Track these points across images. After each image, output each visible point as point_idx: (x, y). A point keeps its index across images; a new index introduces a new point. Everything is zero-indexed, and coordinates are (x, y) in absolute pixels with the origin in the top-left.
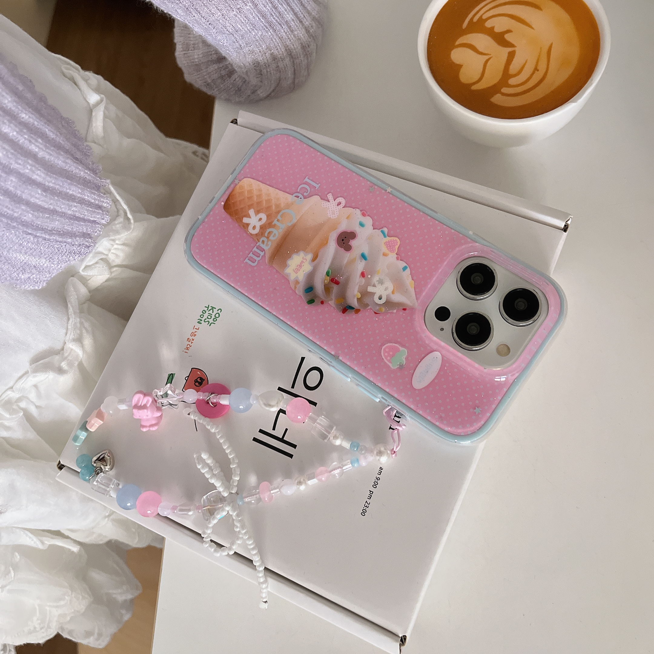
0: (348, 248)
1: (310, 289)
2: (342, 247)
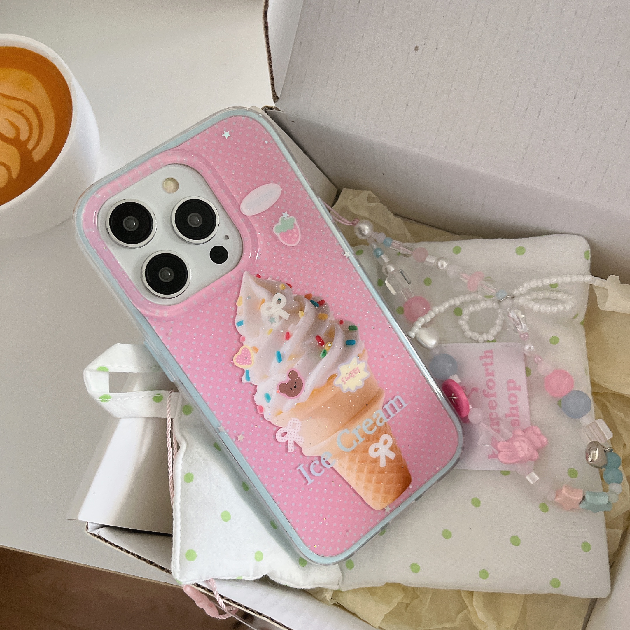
0: (293, 374)
1: (350, 343)
2: (299, 378)
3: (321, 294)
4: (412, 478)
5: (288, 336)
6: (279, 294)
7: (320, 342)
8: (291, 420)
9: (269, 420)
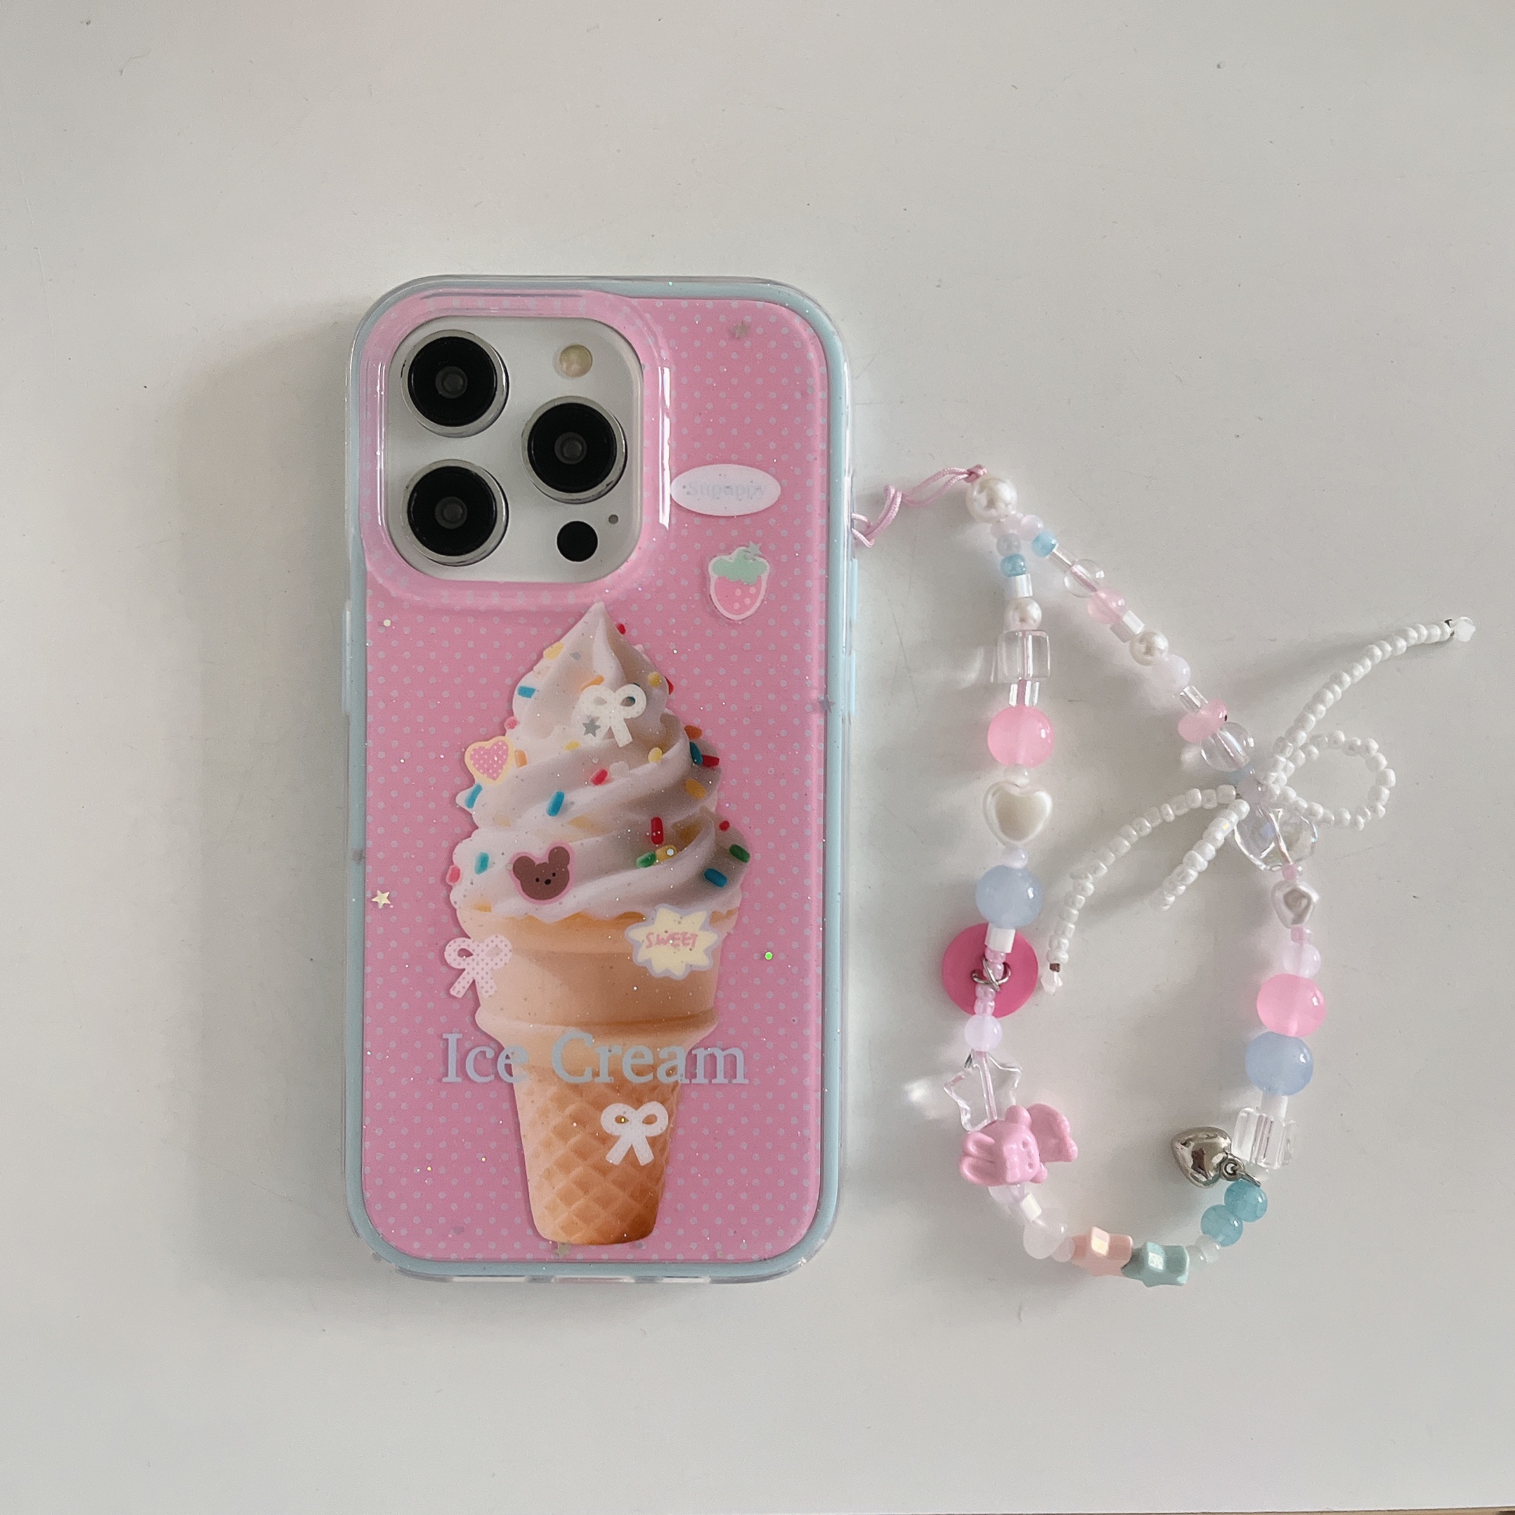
0: (559, 856)
1: (713, 878)
2: (567, 872)
3: (722, 746)
4: (655, 1232)
5: (601, 778)
6: (639, 688)
7: (654, 834)
8: (497, 937)
9: (456, 906)
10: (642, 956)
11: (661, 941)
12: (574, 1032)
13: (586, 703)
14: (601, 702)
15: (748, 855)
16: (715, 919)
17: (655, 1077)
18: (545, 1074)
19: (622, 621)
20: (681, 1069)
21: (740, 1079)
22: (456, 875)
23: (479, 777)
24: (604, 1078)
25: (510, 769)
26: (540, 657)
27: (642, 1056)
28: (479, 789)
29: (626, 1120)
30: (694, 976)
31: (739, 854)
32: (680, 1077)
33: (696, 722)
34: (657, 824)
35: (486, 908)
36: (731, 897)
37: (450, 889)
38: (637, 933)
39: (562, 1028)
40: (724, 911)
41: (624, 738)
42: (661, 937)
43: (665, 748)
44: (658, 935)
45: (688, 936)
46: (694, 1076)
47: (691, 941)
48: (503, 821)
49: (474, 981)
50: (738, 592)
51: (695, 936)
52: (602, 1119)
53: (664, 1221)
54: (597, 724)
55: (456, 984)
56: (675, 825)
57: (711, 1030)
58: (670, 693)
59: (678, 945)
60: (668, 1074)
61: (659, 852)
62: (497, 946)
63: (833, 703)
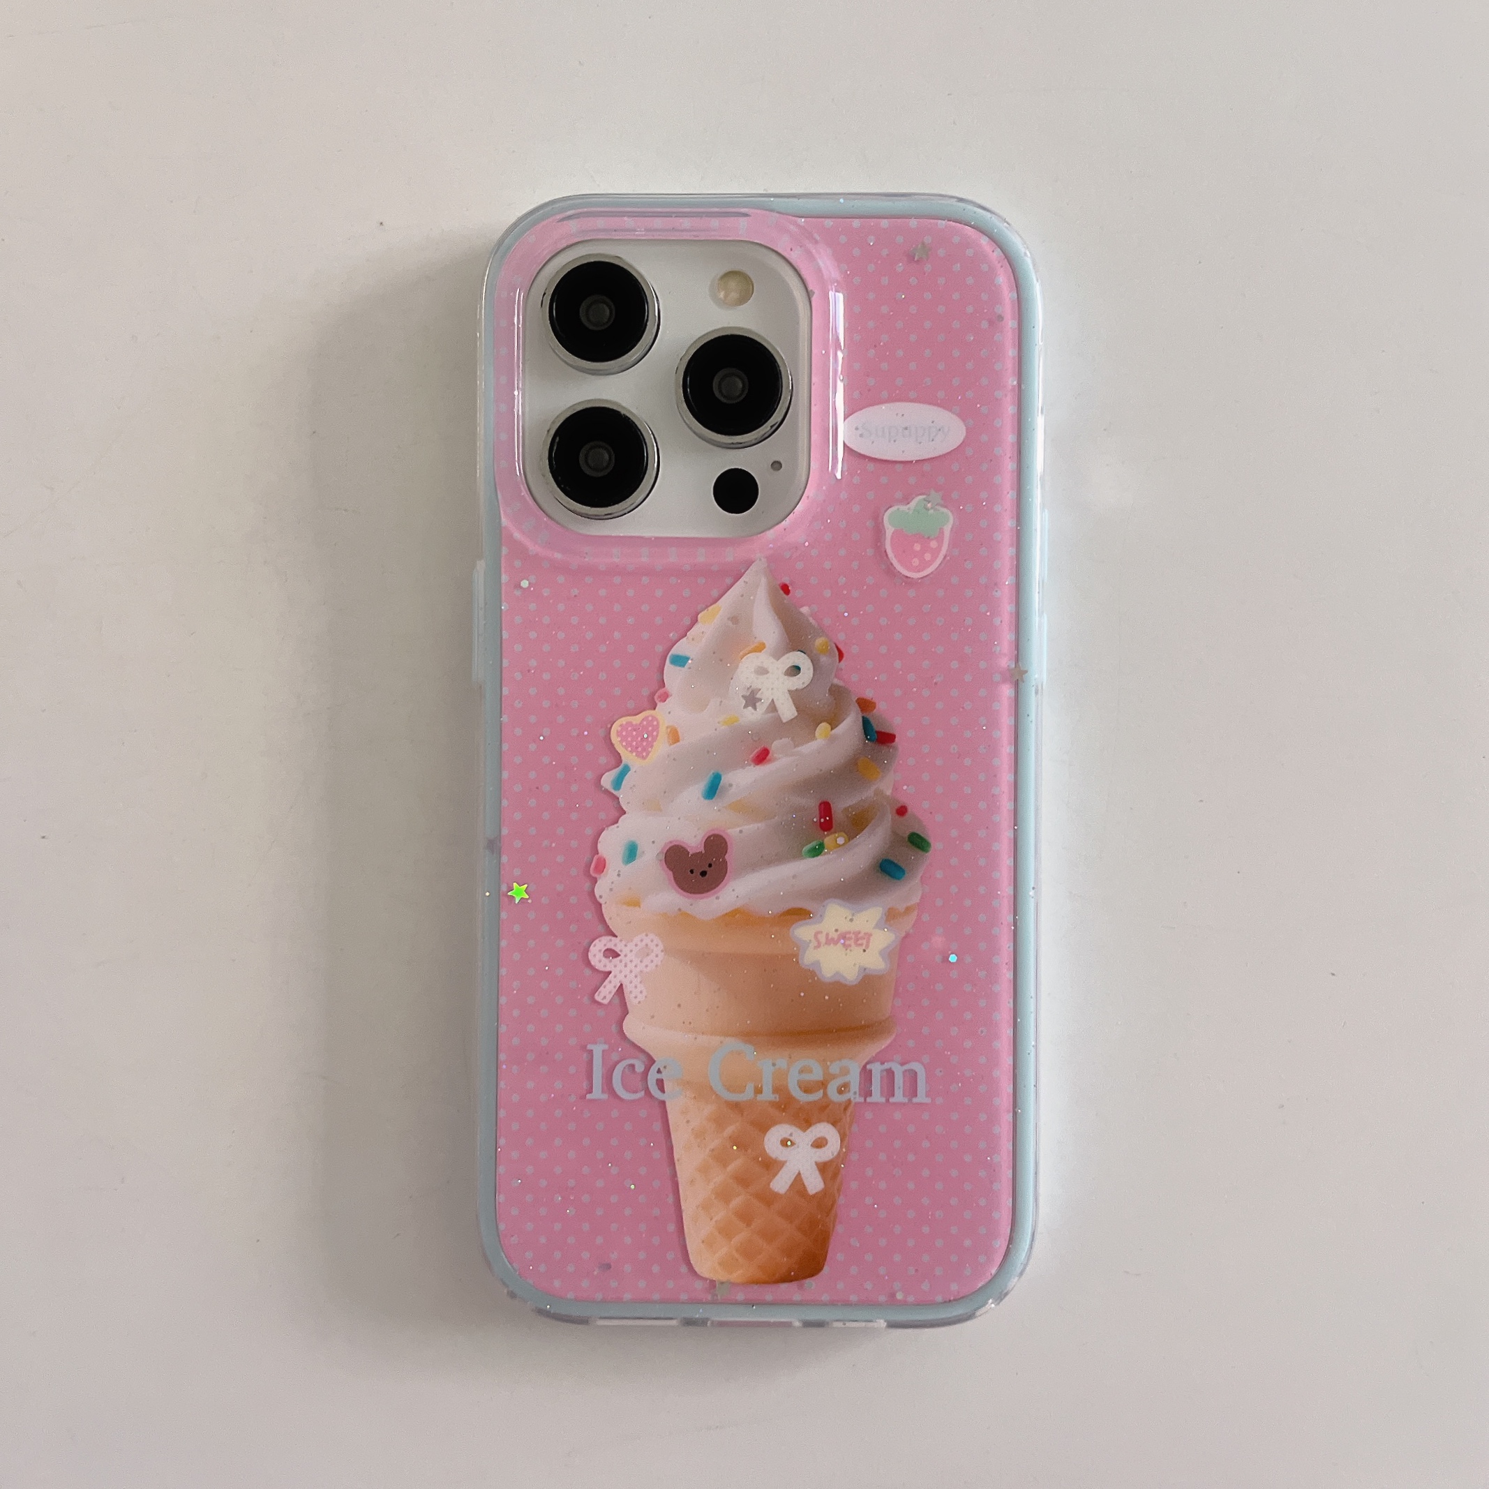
0: (716, 844)
1: (889, 869)
2: (725, 862)
3: (897, 720)
4: (826, 1269)
5: (762, 757)
6: (805, 656)
7: (822, 820)
8: (647, 935)
9: (601, 901)
10: (809, 957)
11: (830, 941)
12: (733, 1044)
13: (746, 672)
14: (762, 671)
15: (928, 844)
16: (891, 917)
17: (825, 1094)
18: (702, 1091)
19: (786, 580)
20: (855, 1086)
21: (921, 1097)
22: (601, 866)
23: (627, 757)
24: (768, 1095)
25: (661, 748)
26: (694, 621)
27: (810, 1071)
28: (627, 769)
29: (793, 1144)
30: (869, 981)
31: (918, 842)
32: (854, 1095)
33: (869, 694)
34: (826, 808)
35: (635, 903)
36: (909, 892)
37: (595, 881)
38: (803, 932)
39: (722, 1038)
40: (901, 907)
41: (788, 711)
42: (830, 937)
43: (834, 724)
44: (827, 935)
45: (860, 935)
46: (870, 1094)
47: (864, 942)
48: (654, 806)
49: (621, 985)
50: (917, 547)
51: (869, 936)
52: (766, 1139)
53: (836, 1256)
54: (758, 696)
55: (601, 988)
56: (846, 809)
57: (888, 1041)
58: (840, 660)
59: (850, 946)
60: (840, 1092)
61: (828, 840)
62: (647, 945)
63: (1026, 672)
